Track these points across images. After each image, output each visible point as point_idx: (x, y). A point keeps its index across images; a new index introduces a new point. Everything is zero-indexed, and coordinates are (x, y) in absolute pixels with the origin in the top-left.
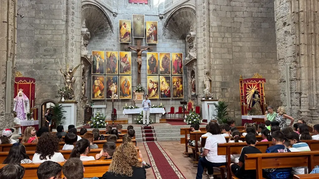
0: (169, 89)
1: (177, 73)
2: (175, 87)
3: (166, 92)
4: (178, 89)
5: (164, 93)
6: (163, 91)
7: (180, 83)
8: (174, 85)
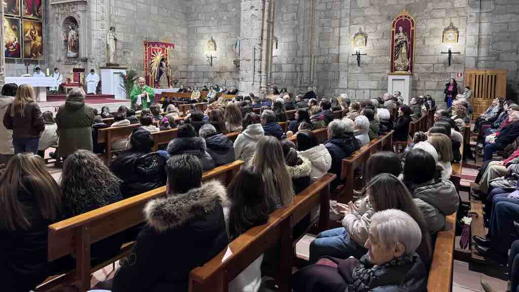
0: (16, 42)
1: (32, 15)
2: (27, 39)
3: (12, 47)
4: (33, 43)
7: (37, 34)
8: (27, 35)
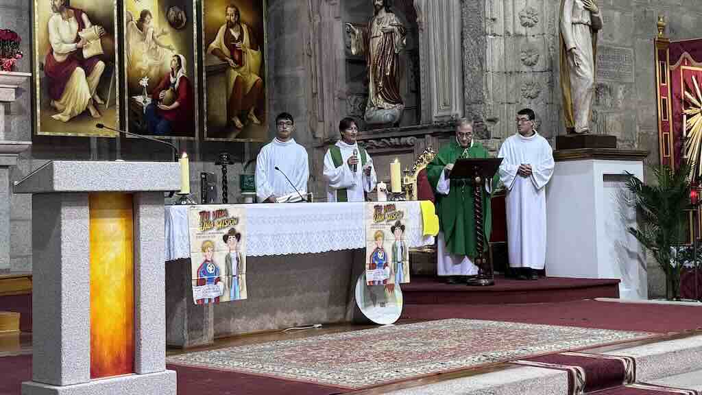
0: (180, 74)
4: (234, 75)
5: (149, 100)
6: (144, 82)
8: (214, 44)
